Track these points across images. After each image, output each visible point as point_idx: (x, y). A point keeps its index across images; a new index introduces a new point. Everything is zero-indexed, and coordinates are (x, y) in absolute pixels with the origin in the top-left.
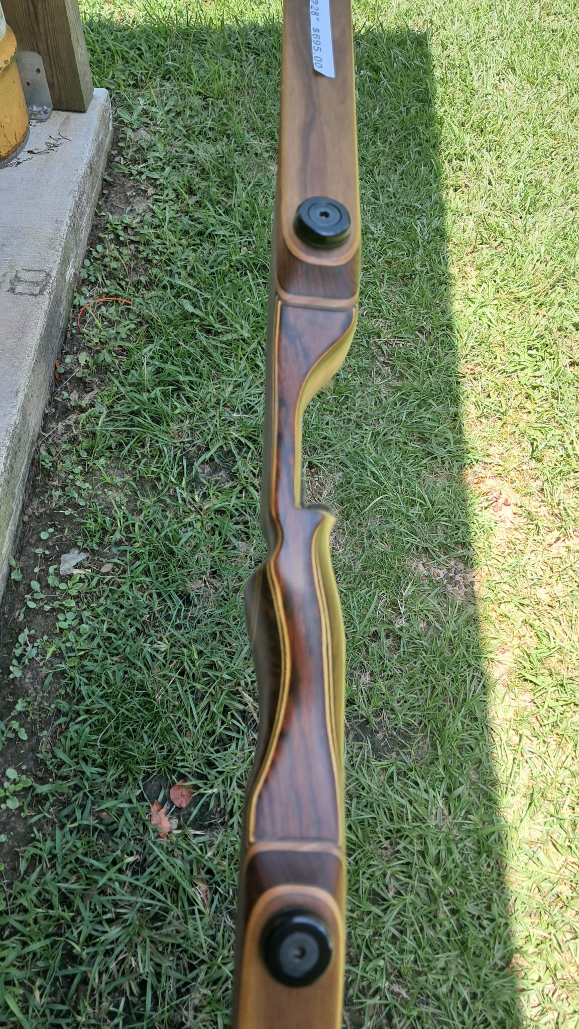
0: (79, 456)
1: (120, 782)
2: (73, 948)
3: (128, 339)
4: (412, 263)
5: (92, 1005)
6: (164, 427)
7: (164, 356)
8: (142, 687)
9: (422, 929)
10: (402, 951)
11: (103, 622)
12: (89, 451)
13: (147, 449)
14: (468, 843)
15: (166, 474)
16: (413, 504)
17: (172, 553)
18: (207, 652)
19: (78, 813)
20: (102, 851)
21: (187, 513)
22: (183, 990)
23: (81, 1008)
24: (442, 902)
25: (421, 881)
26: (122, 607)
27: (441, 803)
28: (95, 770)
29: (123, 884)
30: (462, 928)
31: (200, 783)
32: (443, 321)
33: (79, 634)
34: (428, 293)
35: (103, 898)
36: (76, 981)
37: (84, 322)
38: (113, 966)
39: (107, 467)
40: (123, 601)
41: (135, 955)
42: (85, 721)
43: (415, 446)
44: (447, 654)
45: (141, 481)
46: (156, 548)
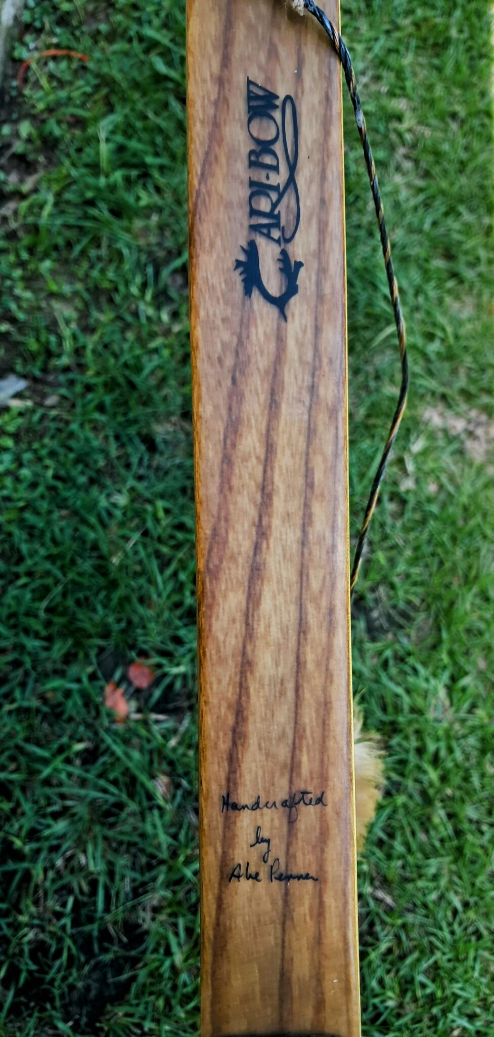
0: (18, 256)
1: (69, 658)
2: (12, 843)
3: (83, 106)
4: (447, 28)
5: (36, 903)
6: (125, 223)
7: (128, 130)
8: (95, 547)
9: (413, 833)
10: (389, 857)
11: (47, 467)
12: (31, 250)
13: (103, 252)
14: (472, 741)
15: (127, 284)
16: (430, 337)
17: (132, 386)
18: (176, 511)
19: (17, 694)
20: (46, 736)
21: (153, 335)
22: (139, 890)
23: (22, 906)
24: (438, 804)
25: (417, 781)
26: (70, 449)
27: (442, 693)
28: (37, 643)
29: (70, 775)
30: (458, 833)
31: (164, 661)
32: (481, 105)
33: (17, 480)
34: (465, 69)
35: (48, 791)
36: (18, 877)
37: (26, 80)
38: (59, 863)
39: (53, 272)
40: (72, 443)
41: (85, 852)
42: (25, 586)
43: (438, 263)
44: (460, 523)
45: (96, 291)
46: (113, 379)
